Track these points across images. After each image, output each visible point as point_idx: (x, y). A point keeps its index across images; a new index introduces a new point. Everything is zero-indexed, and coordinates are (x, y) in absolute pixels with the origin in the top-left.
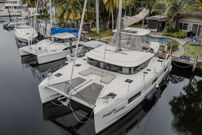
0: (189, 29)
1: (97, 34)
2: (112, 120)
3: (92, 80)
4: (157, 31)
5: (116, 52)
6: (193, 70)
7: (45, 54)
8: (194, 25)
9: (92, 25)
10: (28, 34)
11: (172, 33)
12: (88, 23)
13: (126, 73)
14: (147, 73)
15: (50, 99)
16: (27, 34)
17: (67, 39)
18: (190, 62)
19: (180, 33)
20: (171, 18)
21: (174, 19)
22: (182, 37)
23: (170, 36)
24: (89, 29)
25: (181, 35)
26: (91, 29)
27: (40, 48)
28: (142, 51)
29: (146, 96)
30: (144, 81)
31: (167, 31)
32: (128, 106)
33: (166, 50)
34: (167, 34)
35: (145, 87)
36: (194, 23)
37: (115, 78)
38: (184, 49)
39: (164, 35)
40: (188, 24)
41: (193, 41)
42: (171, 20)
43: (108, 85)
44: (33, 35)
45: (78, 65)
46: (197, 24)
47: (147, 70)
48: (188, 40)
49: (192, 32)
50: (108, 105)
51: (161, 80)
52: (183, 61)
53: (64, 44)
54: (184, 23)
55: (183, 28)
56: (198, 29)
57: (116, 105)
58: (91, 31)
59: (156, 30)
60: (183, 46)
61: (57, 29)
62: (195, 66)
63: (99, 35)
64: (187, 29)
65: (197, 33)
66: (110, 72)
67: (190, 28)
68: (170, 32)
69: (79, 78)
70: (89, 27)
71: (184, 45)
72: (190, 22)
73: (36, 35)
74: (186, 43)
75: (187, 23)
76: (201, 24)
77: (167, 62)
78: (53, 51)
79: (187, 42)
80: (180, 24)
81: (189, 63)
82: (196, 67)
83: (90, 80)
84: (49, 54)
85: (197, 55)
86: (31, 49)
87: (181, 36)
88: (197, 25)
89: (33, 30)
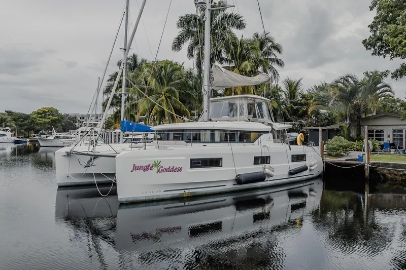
0: (388, 140)
6: (367, 174)
20: (347, 118)
21: (351, 119)
28: (248, 121)
32: (188, 170)
36: (394, 127)
40: (382, 131)
42: (347, 122)
54: (374, 128)
55: (374, 138)
56: (404, 138)
57: (161, 156)
61: (130, 124)
62: (367, 165)
64: (383, 140)
67: (389, 136)
72: (387, 125)
75: (380, 128)
88: (401, 131)
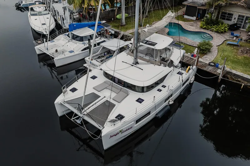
0: (234, 21)
1: (122, 24)
2: (119, 139)
3: (105, 97)
4: (196, 20)
5: (133, 65)
6: (219, 81)
7: (63, 56)
8: (239, 16)
9: (117, 11)
10: (45, 24)
11: (211, 26)
12: (113, 9)
13: (139, 91)
14: (161, 90)
15: (65, 113)
16: (43, 24)
17: (86, 37)
18: (217, 72)
19: (220, 27)
20: (212, 7)
21: (215, 8)
22: (222, 32)
23: (208, 29)
24: (115, 15)
25: (221, 29)
26: (117, 15)
27: (57, 51)
28: (160, 65)
29: (157, 114)
30: (154, 102)
31: (206, 23)
32: (135, 126)
33: (195, 53)
34: (205, 26)
35: (155, 107)
36: (240, 14)
37: (128, 95)
38: (218, 51)
39: (201, 27)
40: (232, 15)
41: (233, 37)
42: (212, 9)
43: (119, 104)
44: (50, 26)
45: (94, 77)
46: (244, 15)
47: (163, 86)
48: (227, 36)
49: (236, 24)
50: (115, 127)
51: (179, 94)
52: (210, 69)
53: (83, 42)
54: (228, 12)
55: (226, 18)
56: (244, 21)
57: (123, 127)
58: (116, 18)
59: (194, 18)
60: (218, 46)
61: (75, 26)
62: (220, 77)
63: (125, 25)
64: (231, 20)
65: (242, 26)
66: (124, 88)
67: (235, 19)
68: (208, 24)
69: (93, 94)
70: (115, 13)
71: (220, 45)
72: (236, 12)
73: (53, 26)
74: (224, 42)
75: (231, 12)
76: (248, 15)
77: (188, 74)
78: (71, 52)
79: (226, 40)
80: (223, 13)
81: (215, 73)
82: (222, 78)
83: (103, 97)
84: (66, 56)
85: (223, 66)
86: (47, 49)
87: (220, 31)
88: (243, 17)
89: (49, 17)
